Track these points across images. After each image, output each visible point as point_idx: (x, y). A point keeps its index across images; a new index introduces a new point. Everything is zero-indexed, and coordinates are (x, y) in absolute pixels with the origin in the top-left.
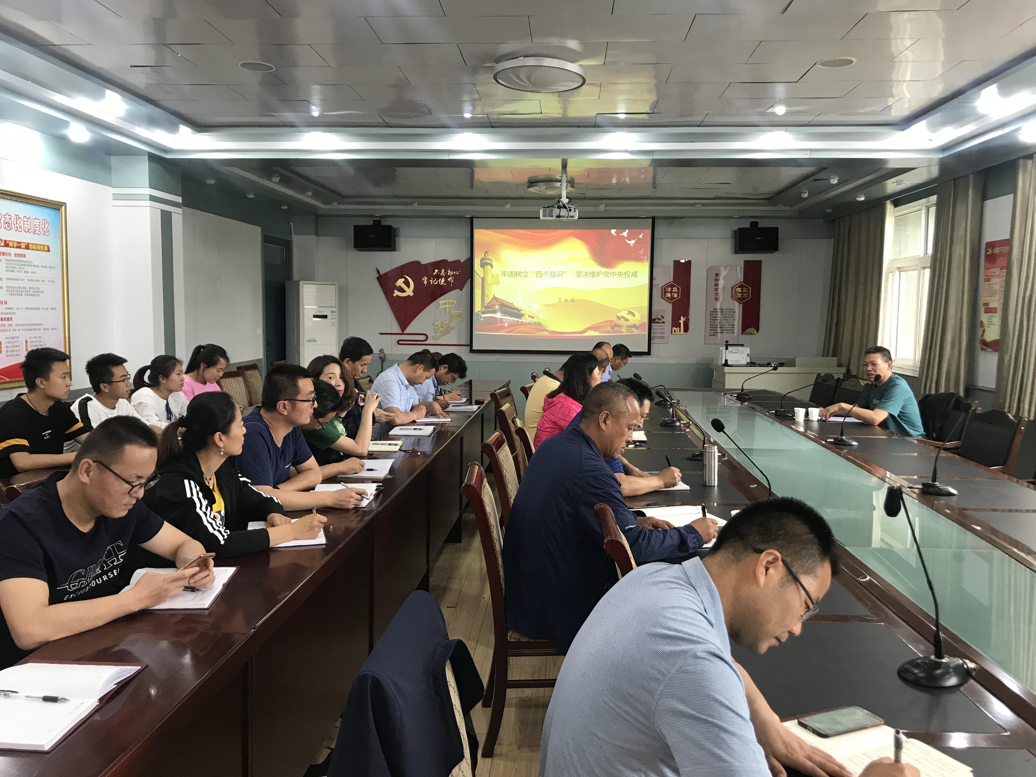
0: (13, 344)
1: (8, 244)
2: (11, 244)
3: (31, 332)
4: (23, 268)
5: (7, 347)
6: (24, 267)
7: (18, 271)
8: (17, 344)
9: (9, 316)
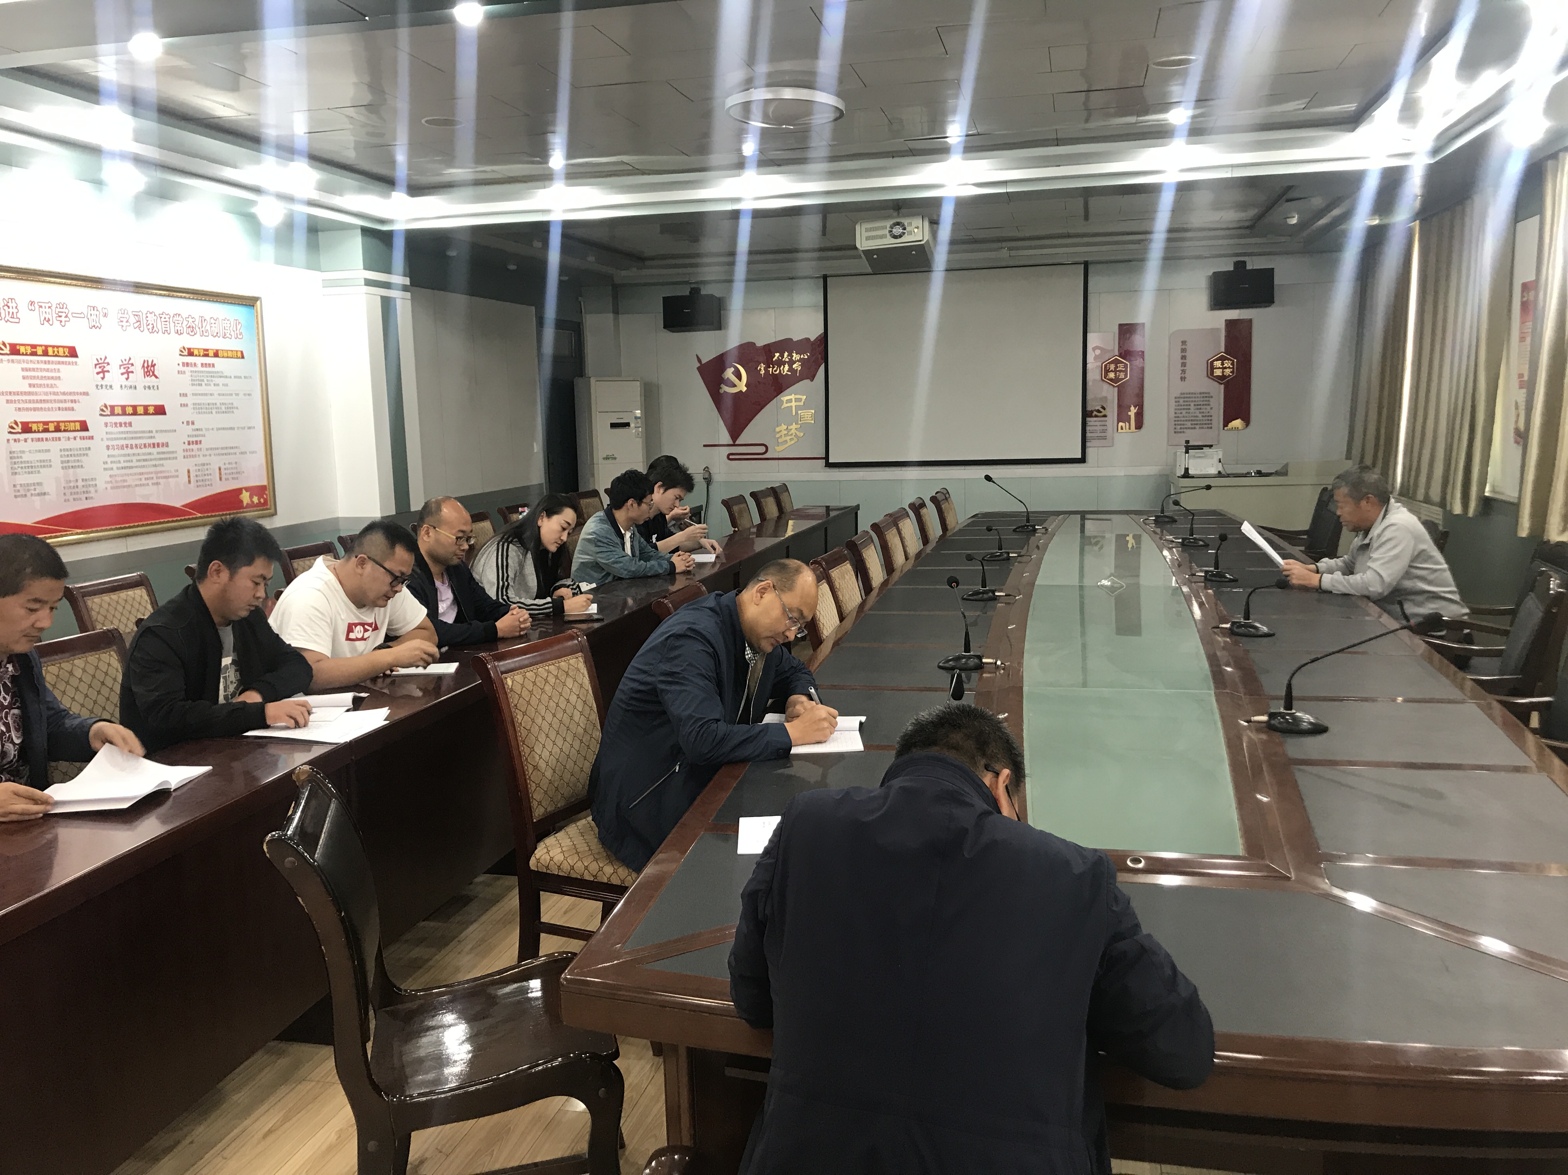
0: (203, 473)
1: (193, 353)
2: (196, 352)
3: (224, 457)
4: (212, 381)
5: (197, 476)
6: (213, 379)
7: (206, 385)
8: (208, 472)
9: (198, 439)
